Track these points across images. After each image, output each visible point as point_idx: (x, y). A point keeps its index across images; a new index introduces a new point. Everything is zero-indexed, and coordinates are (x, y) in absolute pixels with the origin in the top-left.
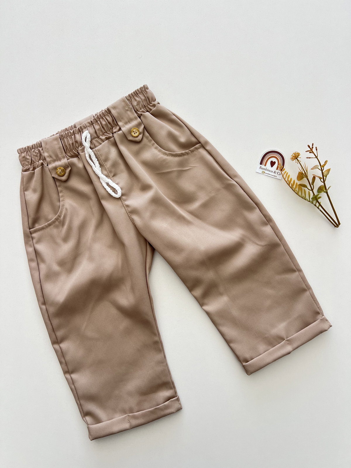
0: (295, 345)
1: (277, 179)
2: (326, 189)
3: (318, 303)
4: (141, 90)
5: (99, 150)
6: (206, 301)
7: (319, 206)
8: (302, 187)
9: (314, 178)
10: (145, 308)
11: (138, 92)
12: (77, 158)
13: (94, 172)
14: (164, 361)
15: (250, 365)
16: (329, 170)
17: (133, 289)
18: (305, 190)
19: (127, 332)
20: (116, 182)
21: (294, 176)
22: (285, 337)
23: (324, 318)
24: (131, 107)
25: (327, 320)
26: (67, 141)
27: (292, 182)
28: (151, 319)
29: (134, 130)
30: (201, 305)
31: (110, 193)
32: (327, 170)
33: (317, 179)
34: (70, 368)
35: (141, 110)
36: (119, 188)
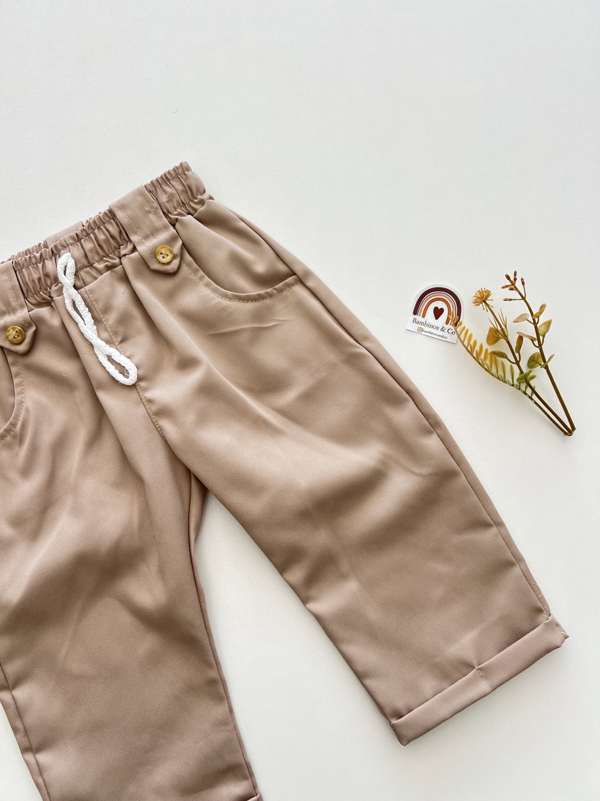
0: (496, 680)
1: (446, 343)
2: (544, 361)
3: (539, 588)
4: (176, 172)
5: (92, 291)
6: (313, 592)
7: (532, 395)
8: (497, 358)
9: (520, 339)
10: (189, 612)
11: (169, 176)
12: (49, 307)
13: (82, 334)
14: (229, 721)
15: (406, 723)
16: (548, 324)
17: (162, 571)
18: (503, 364)
19: (153, 661)
20: (127, 354)
21: (480, 336)
22: (475, 662)
23: (551, 621)
24: (156, 205)
25: (557, 625)
26: (29, 275)
27: (477, 348)
28: (201, 634)
29: (163, 251)
30: (304, 601)
31: (114, 375)
32: (544, 324)
33: (526, 342)
34: (35, 742)
35: (176, 211)
36: (133, 365)
